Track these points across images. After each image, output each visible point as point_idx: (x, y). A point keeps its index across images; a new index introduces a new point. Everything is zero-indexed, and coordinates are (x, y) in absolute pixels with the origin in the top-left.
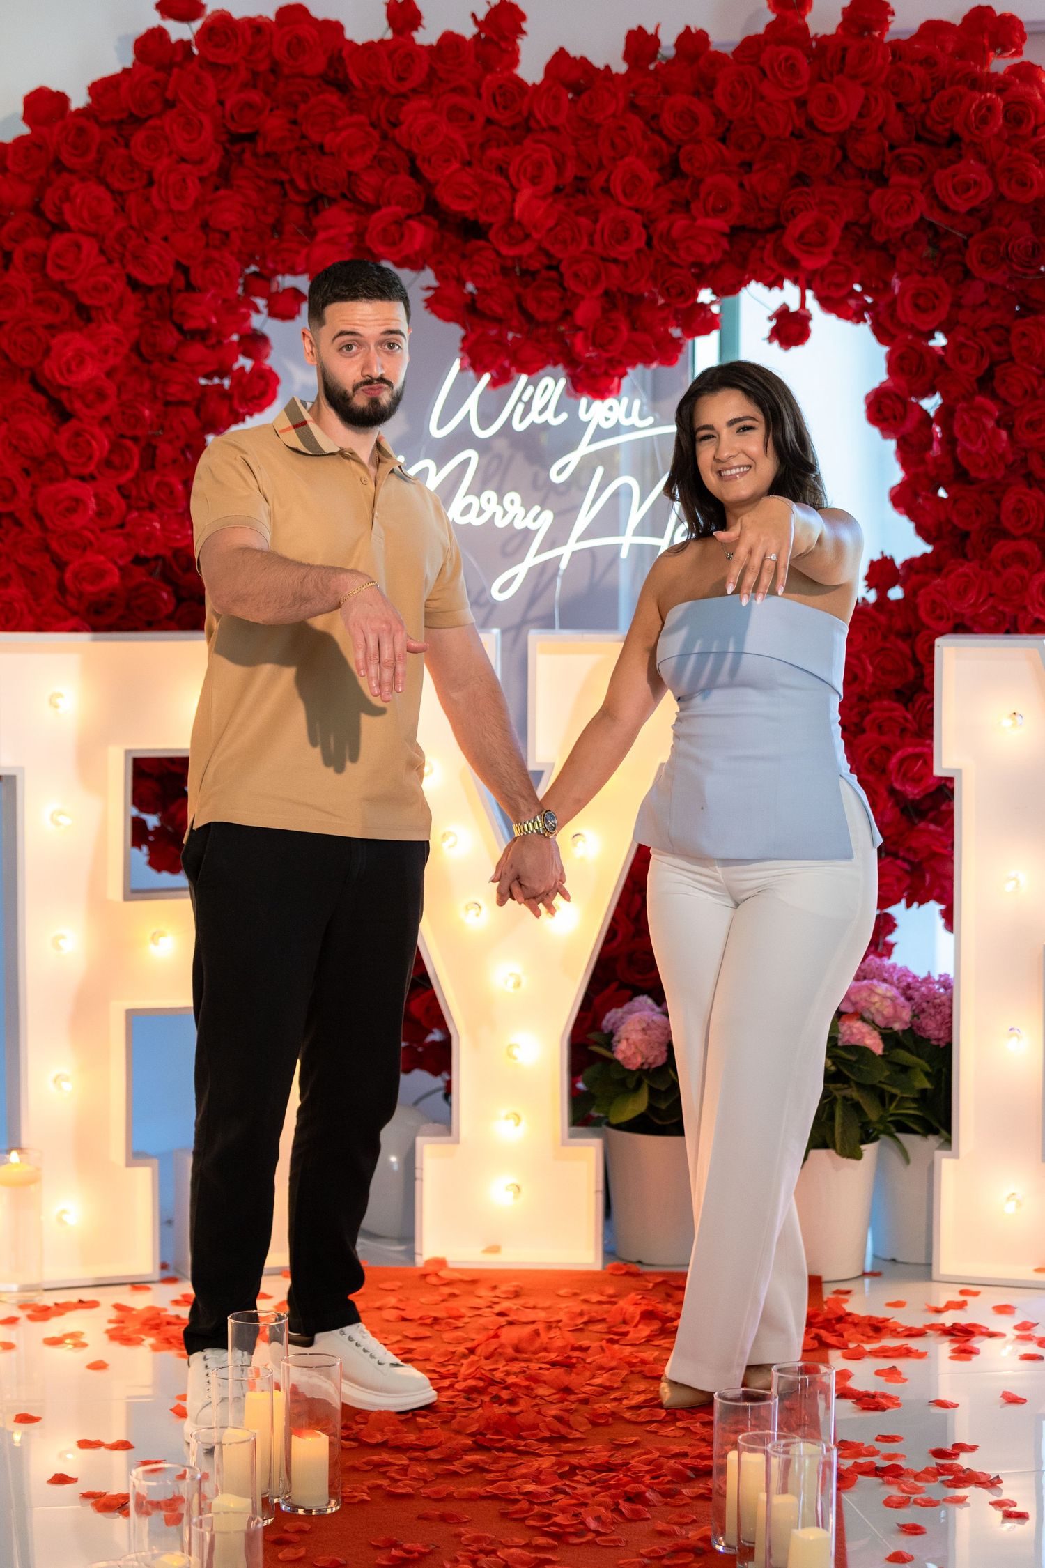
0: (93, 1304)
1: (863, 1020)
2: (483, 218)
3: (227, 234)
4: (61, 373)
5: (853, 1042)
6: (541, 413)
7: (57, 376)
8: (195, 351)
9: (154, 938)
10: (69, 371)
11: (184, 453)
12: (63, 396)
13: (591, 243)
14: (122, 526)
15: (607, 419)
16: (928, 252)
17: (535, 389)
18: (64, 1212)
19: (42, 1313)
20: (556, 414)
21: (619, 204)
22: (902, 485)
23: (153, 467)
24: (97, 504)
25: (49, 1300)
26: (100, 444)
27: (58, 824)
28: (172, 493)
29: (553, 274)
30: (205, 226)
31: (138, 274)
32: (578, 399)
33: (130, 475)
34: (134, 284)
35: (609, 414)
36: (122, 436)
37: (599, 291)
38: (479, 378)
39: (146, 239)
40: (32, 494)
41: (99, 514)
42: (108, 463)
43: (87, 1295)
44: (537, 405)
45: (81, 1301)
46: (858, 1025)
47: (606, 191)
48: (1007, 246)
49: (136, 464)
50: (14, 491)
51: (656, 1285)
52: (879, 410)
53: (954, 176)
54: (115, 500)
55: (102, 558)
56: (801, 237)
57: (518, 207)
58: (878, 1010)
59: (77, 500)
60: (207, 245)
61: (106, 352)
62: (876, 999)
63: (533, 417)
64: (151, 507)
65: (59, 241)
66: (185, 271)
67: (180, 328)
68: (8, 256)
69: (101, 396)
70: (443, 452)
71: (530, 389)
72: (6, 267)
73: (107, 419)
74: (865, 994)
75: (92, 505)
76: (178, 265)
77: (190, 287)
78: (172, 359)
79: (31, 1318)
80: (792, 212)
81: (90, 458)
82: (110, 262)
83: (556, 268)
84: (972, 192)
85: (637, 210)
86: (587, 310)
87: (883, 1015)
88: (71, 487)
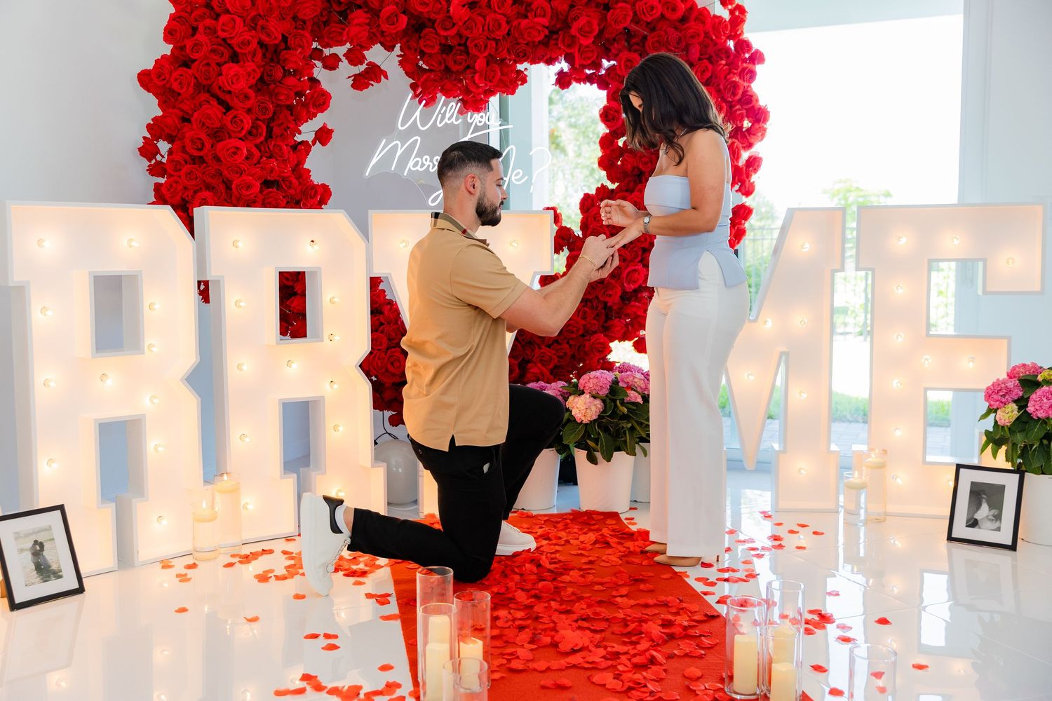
0: (271, 552)
1: (632, 389)
2: (433, 16)
3: (304, 22)
4: (228, 84)
5: (632, 400)
6: (449, 119)
7: (226, 84)
8: (291, 81)
9: (289, 363)
10: (232, 83)
11: (286, 131)
12: (227, 98)
13: (483, 30)
14: (259, 162)
15: (480, 122)
16: (626, 44)
17: (447, 108)
18: (247, 503)
19: (247, 559)
20: (457, 120)
21: (495, 12)
22: (602, 156)
23: (271, 137)
24: (248, 150)
25: (246, 550)
26: (248, 123)
27: (240, 307)
28: (281, 149)
29: (462, 48)
30: (295, 18)
31: (264, 37)
32: (467, 113)
33: (262, 139)
34: (261, 44)
35: (481, 120)
36: (257, 119)
37: (486, 54)
38: (420, 102)
39: (267, 20)
40: (212, 146)
41: (247, 158)
42: (250, 133)
43: (266, 546)
44: (448, 115)
45: (263, 550)
46: (633, 392)
47: (489, 6)
48: (668, 38)
49: (264, 134)
50: (203, 144)
51: (545, 521)
52: (606, 116)
53: (646, 4)
54: (255, 151)
55: (251, 178)
56: (581, 29)
57: (451, 9)
58: (638, 385)
59: (237, 148)
60: (296, 28)
61: (249, 76)
62: (636, 380)
63: (446, 120)
64: (271, 157)
65: (224, 18)
66: (285, 39)
67: (283, 68)
68: (195, 29)
69: (247, 97)
70: (404, 136)
71: (445, 108)
72: (193, 35)
73: (249, 111)
74: (631, 379)
75: (245, 152)
76: (283, 35)
77: (287, 48)
78: (280, 82)
79: (240, 562)
80: (574, 18)
81: (242, 129)
82: (249, 31)
83: (465, 45)
84: (654, 11)
85: (505, 15)
86: (480, 64)
87: (641, 388)
88: (234, 142)
